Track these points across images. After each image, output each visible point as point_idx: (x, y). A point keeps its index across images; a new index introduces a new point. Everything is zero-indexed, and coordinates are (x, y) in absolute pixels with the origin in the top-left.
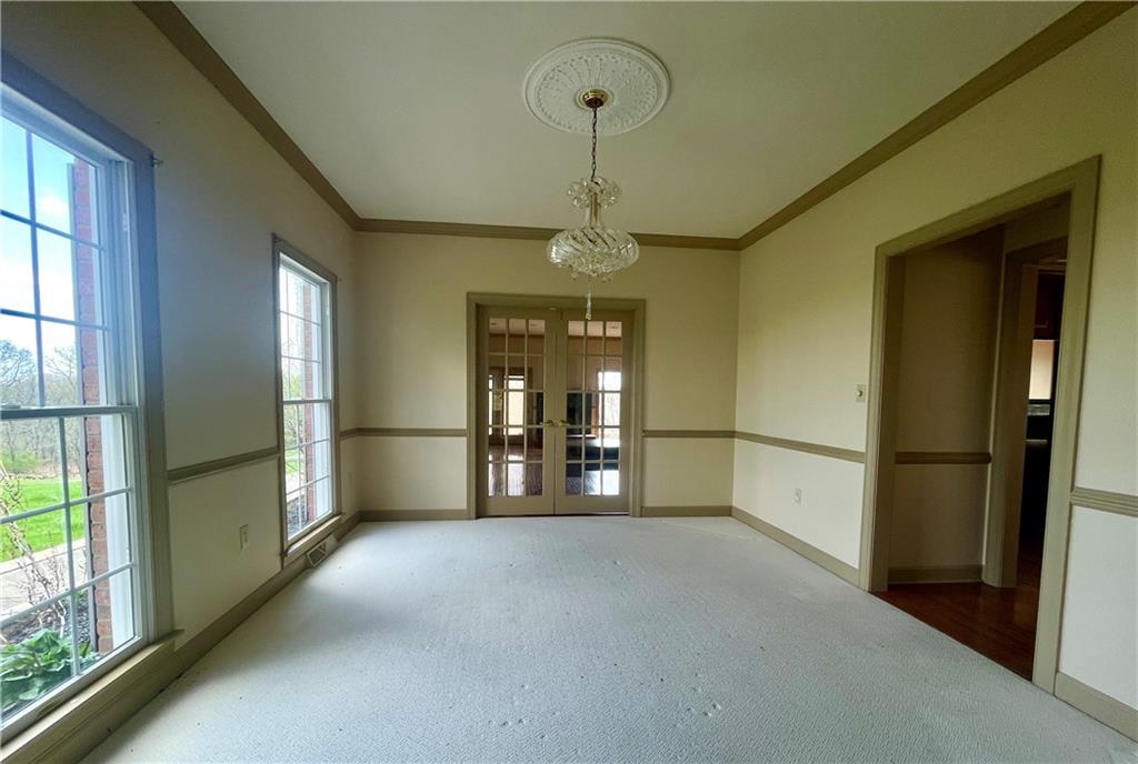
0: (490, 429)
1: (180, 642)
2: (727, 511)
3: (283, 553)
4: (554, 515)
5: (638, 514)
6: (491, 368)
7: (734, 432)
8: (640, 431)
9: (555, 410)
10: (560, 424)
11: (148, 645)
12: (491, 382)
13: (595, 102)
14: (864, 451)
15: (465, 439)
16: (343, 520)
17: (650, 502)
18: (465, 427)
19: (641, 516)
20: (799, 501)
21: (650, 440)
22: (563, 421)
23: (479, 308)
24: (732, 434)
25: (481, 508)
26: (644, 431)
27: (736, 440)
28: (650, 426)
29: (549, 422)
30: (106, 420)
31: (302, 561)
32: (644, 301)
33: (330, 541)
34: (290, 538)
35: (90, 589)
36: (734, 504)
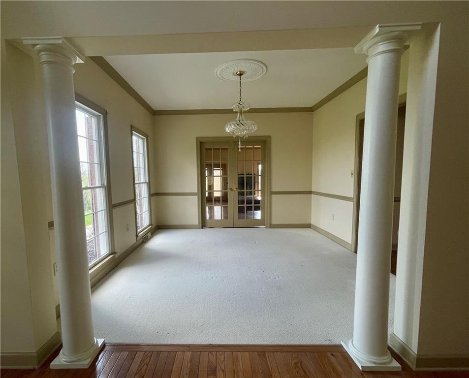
0: (207, 193)
1: (117, 256)
2: (309, 226)
3: (137, 236)
4: (234, 227)
5: (269, 226)
6: (206, 165)
7: (311, 192)
8: (269, 192)
9: (233, 184)
10: (235, 190)
11: (110, 255)
12: (206, 171)
13: (240, 75)
14: (353, 197)
15: (197, 196)
16: (153, 227)
17: (274, 222)
18: (197, 192)
19: (270, 228)
20: (333, 219)
21: (273, 196)
22: (236, 189)
23: (201, 143)
24: (310, 193)
25: (203, 224)
26: (271, 192)
27: (312, 195)
28: (273, 190)
29: (231, 189)
30: (98, 190)
31: (141, 240)
32: (270, 137)
33: (149, 234)
34: (138, 231)
35: (94, 239)
36: (312, 223)
